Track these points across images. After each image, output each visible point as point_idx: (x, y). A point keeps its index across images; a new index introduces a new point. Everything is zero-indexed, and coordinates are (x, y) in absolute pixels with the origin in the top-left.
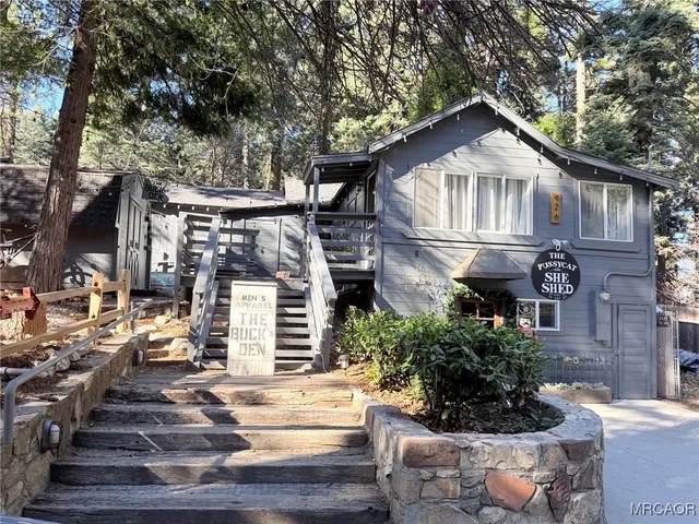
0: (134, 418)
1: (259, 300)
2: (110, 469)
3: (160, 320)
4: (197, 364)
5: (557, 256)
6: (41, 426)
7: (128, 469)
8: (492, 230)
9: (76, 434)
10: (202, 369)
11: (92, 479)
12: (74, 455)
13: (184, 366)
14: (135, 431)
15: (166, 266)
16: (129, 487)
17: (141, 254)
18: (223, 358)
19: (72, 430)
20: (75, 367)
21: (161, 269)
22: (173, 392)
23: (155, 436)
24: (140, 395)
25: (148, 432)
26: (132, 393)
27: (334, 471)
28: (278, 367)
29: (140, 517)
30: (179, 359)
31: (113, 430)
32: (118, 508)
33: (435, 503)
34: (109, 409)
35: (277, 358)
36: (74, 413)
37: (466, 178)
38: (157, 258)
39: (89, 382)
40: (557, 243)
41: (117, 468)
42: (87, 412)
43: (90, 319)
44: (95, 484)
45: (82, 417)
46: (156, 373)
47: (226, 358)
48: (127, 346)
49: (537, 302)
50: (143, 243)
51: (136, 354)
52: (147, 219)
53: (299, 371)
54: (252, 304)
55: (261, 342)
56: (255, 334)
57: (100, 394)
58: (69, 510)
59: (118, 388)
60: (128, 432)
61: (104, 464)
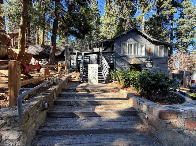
0: (69, 96)
1: (94, 68)
2: (63, 113)
3: (73, 73)
4: (81, 82)
5: (149, 60)
6: (41, 104)
7: (68, 113)
8: (137, 55)
9: (55, 102)
10: (83, 83)
11: (58, 116)
12: (54, 108)
13: (79, 82)
14: (70, 100)
15: (73, 64)
16: (69, 118)
17: (69, 61)
18: (87, 80)
19: (53, 101)
20: (54, 84)
21: (72, 64)
22: (78, 89)
23: (75, 102)
24: (71, 90)
25: (73, 101)
26: (68, 89)
27: (125, 113)
28: (99, 82)
29: (73, 132)
30: (77, 80)
31: (64, 100)
32: (66, 129)
33: (170, 130)
34: (63, 94)
35: (99, 80)
36: (54, 96)
37: (132, 44)
38: (72, 62)
39: (58, 88)
40: (149, 57)
41: (65, 113)
42: (58, 95)
43: (58, 72)
44: (60, 118)
45: (56, 97)
46: (73, 84)
47: (88, 80)
48: (67, 78)
49: (145, 69)
50: (69, 59)
51: (69, 80)
52: (70, 55)
53: (102, 83)
54: (93, 69)
55: (95, 77)
56: (94, 75)
57: (61, 90)
58: (51, 131)
59: (65, 88)
60: (68, 101)
61: (62, 112)
